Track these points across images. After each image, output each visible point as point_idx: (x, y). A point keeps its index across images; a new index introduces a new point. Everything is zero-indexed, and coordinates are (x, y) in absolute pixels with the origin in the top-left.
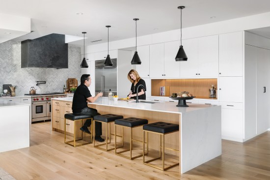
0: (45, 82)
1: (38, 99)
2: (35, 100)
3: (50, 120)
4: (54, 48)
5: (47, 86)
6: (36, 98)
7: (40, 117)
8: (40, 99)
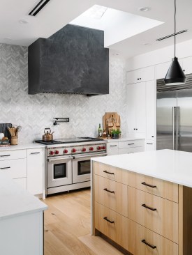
0: (67, 120)
1: (57, 152)
2: (51, 153)
3: (88, 188)
4: (85, 56)
5: (71, 127)
6: (53, 151)
7: (61, 184)
8: (61, 152)
